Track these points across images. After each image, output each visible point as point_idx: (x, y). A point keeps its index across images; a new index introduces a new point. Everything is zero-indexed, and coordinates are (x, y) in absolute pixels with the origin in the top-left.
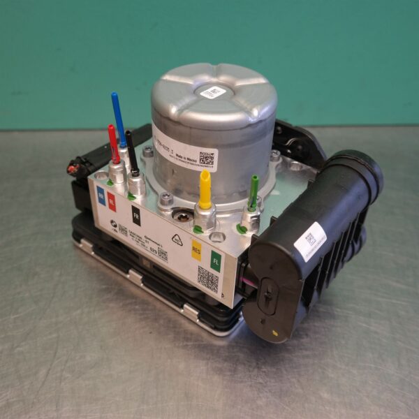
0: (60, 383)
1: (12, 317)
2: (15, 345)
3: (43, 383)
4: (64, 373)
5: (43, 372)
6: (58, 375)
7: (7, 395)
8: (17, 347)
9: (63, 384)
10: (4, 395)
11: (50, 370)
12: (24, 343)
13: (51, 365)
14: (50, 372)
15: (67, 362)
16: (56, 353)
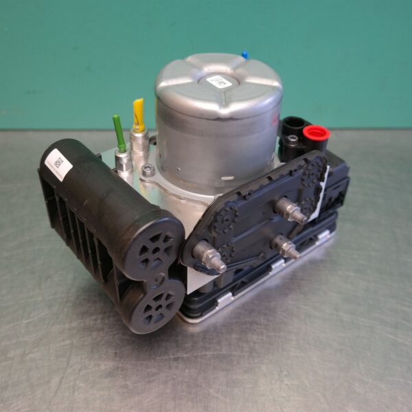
0: (74, 392)
1: (24, 322)
2: (27, 352)
3: (56, 393)
4: (77, 382)
5: (55, 380)
6: (72, 384)
7: (17, 405)
8: (29, 353)
9: (76, 394)
10: (15, 404)
11: (62, 378)
12: (36, 350)
13: (64, 373)
14: (63, 380)
15: (80, 370)
16: (69, 360)
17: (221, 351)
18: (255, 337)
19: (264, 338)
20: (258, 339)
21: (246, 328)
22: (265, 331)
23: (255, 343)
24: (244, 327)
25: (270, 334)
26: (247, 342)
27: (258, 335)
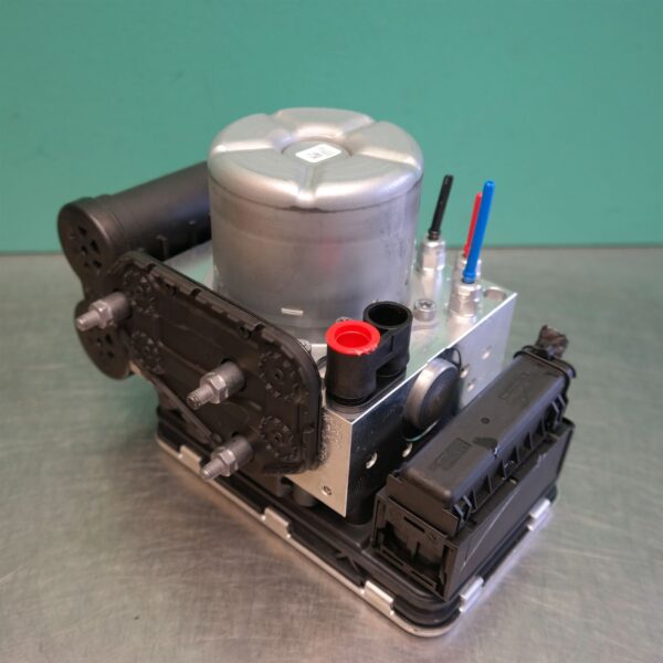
17: (232, 634)
18: (294, 608)
19: (311, 607)
20: (299, 611)
21: (281, 591)
22: (312, 596)
23: (292, 618)
24: (277, 588)
25: (321, 601)
26: (279, 616)
27: (299, 602)
